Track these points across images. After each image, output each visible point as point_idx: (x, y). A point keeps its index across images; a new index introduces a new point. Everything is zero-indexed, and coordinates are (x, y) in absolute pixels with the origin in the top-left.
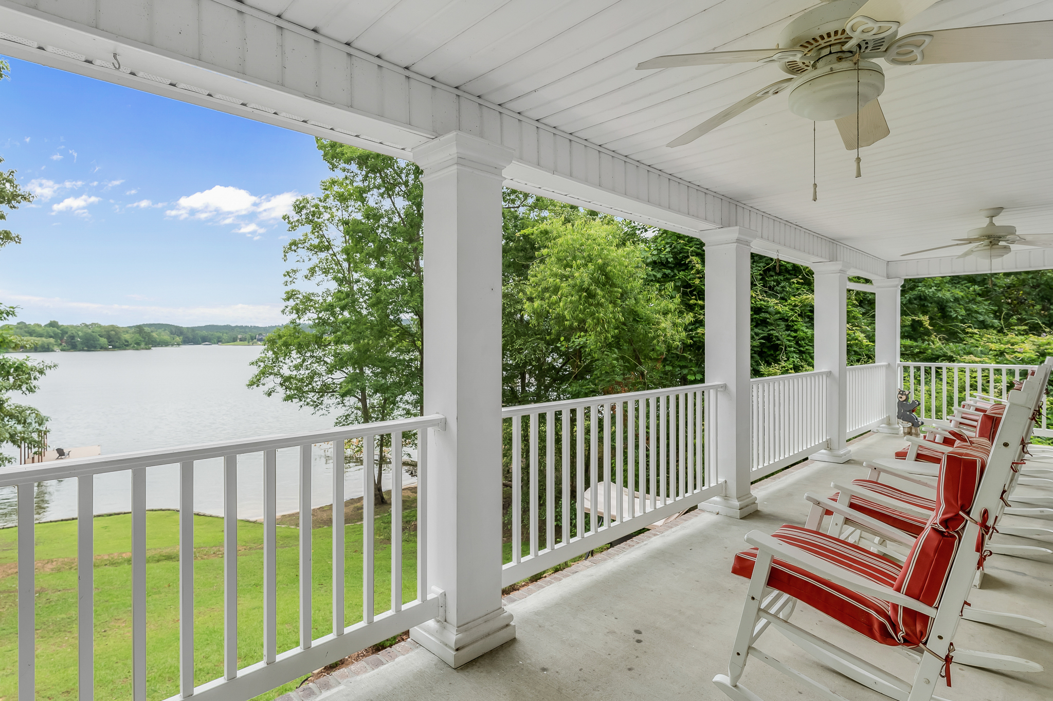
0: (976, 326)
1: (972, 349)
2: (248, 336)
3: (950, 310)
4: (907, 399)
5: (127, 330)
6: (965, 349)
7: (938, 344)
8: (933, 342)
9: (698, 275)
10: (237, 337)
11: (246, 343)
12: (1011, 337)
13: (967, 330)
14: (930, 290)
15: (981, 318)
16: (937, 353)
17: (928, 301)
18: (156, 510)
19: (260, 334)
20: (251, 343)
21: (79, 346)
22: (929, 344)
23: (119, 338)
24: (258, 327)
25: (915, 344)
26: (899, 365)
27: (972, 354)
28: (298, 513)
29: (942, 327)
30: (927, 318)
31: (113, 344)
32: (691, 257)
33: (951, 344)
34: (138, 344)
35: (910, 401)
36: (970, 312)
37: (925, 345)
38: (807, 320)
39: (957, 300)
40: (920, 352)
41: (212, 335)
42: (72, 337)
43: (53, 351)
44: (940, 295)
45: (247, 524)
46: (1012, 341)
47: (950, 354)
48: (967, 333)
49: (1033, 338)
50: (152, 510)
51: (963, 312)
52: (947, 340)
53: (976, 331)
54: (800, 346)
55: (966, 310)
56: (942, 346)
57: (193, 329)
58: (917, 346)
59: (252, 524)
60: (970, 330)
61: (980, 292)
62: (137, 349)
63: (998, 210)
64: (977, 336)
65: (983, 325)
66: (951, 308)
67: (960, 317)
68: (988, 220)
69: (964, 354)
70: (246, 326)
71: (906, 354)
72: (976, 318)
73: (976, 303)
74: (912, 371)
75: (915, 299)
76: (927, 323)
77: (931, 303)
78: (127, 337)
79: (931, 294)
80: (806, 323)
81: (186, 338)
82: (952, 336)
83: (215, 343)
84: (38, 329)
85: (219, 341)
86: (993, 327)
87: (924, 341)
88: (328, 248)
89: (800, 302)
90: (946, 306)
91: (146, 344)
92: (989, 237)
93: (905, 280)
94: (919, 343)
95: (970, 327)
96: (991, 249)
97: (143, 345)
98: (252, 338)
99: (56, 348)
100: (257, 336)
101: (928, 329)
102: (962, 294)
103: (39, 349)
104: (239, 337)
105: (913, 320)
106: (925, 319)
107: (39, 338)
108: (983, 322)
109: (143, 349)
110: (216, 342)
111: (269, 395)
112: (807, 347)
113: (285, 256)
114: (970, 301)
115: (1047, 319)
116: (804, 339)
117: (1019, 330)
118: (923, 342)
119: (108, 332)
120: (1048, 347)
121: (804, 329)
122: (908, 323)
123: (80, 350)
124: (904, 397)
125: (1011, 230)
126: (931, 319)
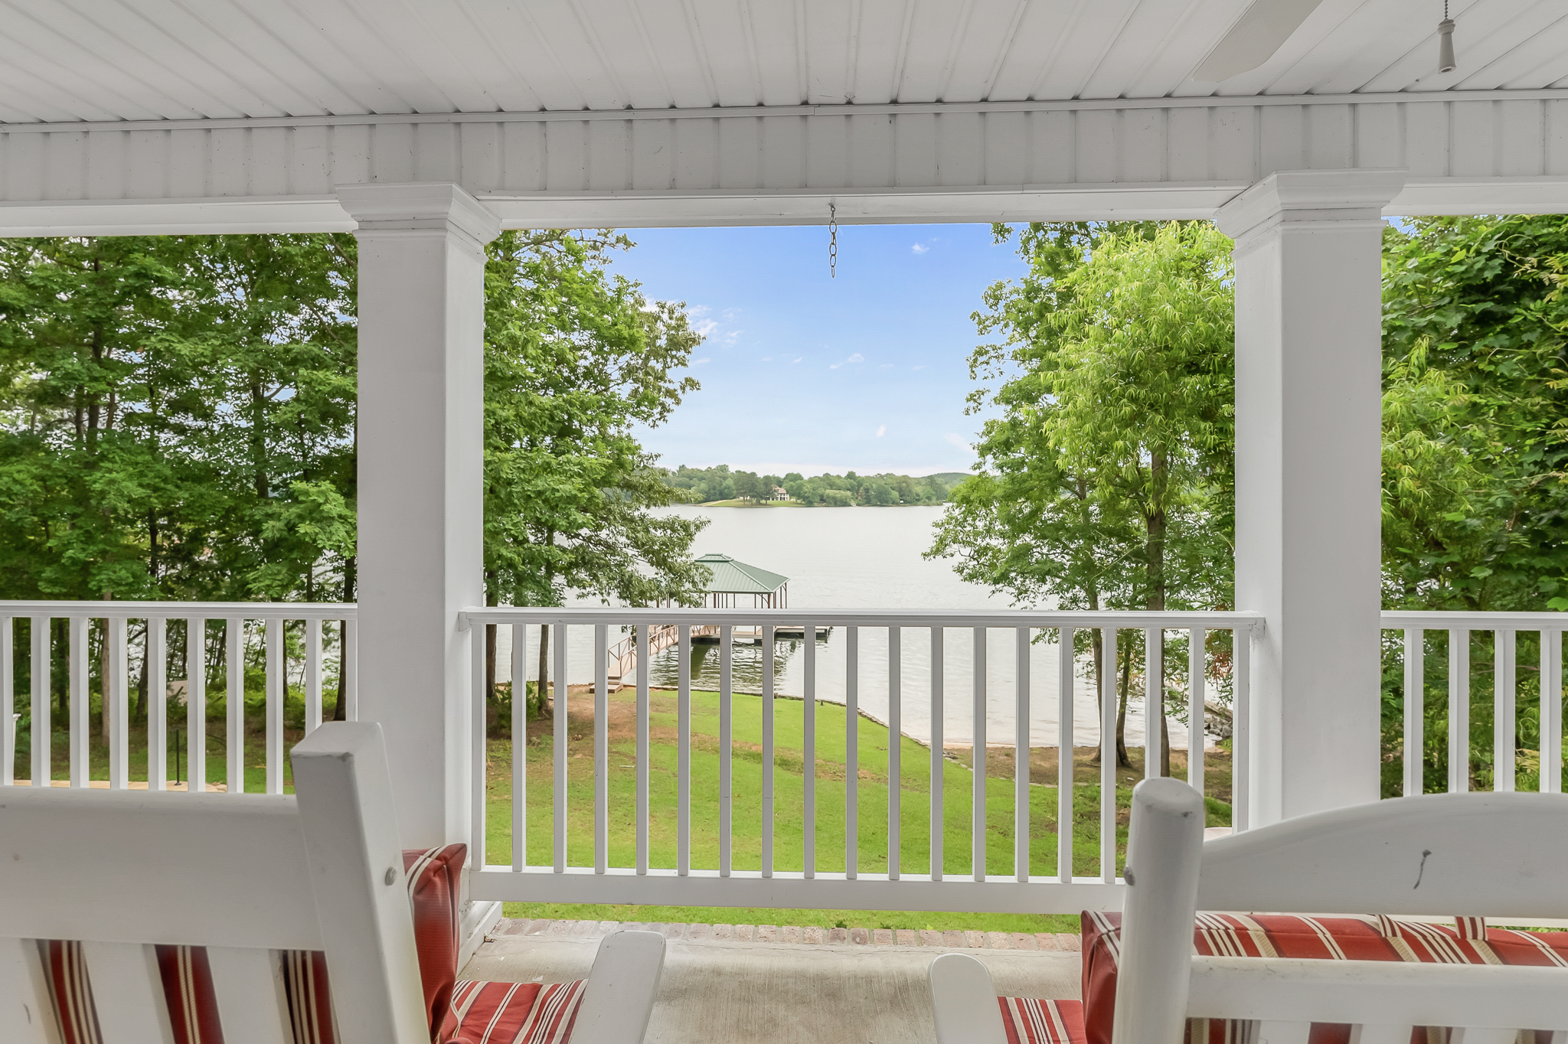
5: (918, 481)
18: (834, 704)
21: (874, 501)
23: (910, 491)
31: (904, 498)
34: (929, 498)
42: (867, 490)
43: (850, 505)
45: (915, 746)
50: (831, 703)
59: (920, 748)
62: (928, 505)
78: (918, 489)
84: (838, 481)
91: (937, 499)
97: (934, 499)
99: (853, 503)
103: (838, 503)
107: (838, 491)
109: (934, 505)
119: (900, 483)
123: (874, 506)
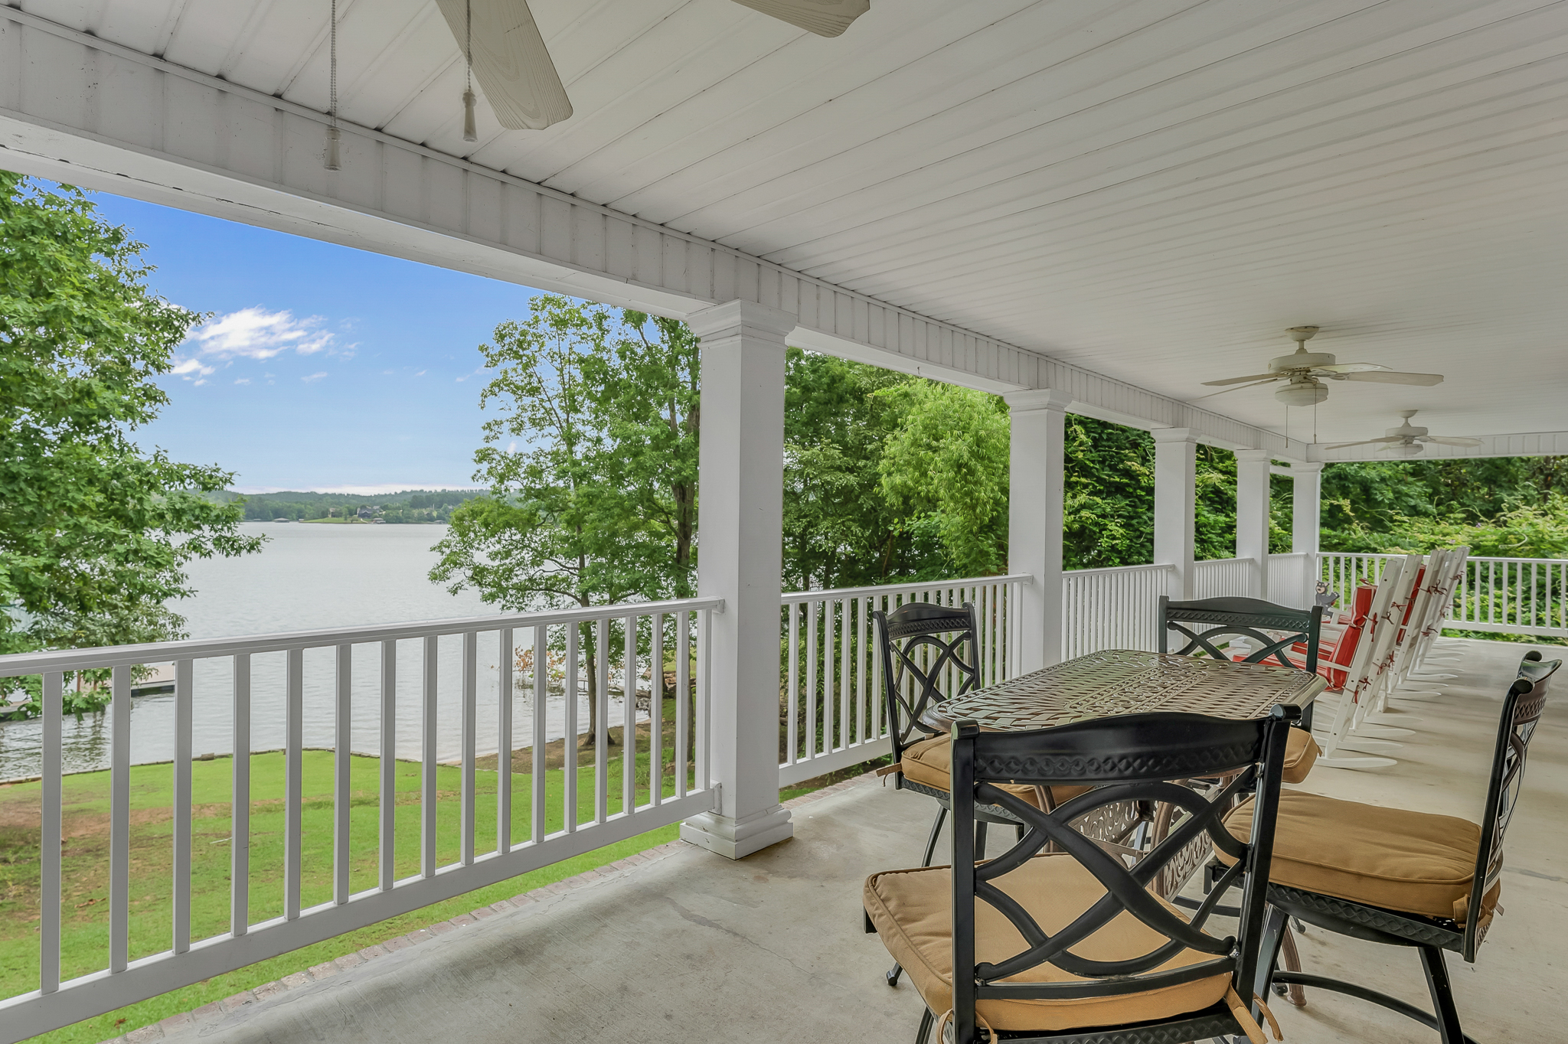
0: (1406, 512)
1: (1400, 540)
2: (344, 510)
3: (1375, 492)
4: (1326, 591)
6: (1390, 540)
7: (1361, 533)
8: (1355, 532)
9: (1081, 448)
10: (328, 510)
11: (342, 519)
12: (1444, 526)
13: (1395, 518)
14: (1352, 468)
15: (1413, 502)
16: (1359, 544)
17: (1349, 481)
19: (363, 507)
20: (349, 520)
22: (1350, 534)
24: (359, 496)
25: (1333, 533)
26: (1318, 555)
27: (1398, 545)
28: (496, 756)
29: (1366, 512)
30: (1347, 502)
32: (1075, 426)
33: (1375, 534)
35: (1329, 594)
36: (1399, 495)
37: (1345, 535)
38: (1208, 503)
39: (1383, 480)
40: (1339, 544)
41: (290, 507)
44: (1363, 473)
46: (1445, 531)
47: (1373, 545)
48: (1396, 521)
49: (1467, 528)
51: (1391, 495)
52: (1371, 529)
53: (1405, 519)
54: (1201, 533)
55: (1394, 492)
56: (1365, 536)
57: (260, 498)
58: (1335, 536)
60: (1398, 518)
61: (1411, 471)
63: (1412, 413)
64: (1407, 524)
65: (1415, 512)
66: (1376, 489)
67: (1387, 501)
68: (1404, 420)
69: (1390, 546)
70: (341, 495)
71: (1326, 545)
72: (1406, 502)
73: (1407, 483)
74: (1331, 563)
75: (1334, 478)
76: (1347, 509)
77: (1353, 483)
79: (1353, 473)
80: (1207, 506)
81: (250, 510)
82: (1378, 524)
83: (293, 520)
85: (300, 516)
86: (1426, 514)
87: (1344, 530)
88: (534, 391)
89: (1202, 481)
90: (1371, 487)
92: (1404, 436)
93: (1326, 464)
94: (1338, 533)
95: (1397, 514)
96: (1406, 447)
98: (351, 513)
100: (358, 510)
101: (1349, 515)
102: (1390, 473)
104: (331, 510)
105: (1331, 504)
106: (1346, 504)
108: (1414, 507)
110: (295, 517)
111: (455, 592)
112: (1210, 535)
113: (483, 401)
114: (1400, 481)
115: (1492, 505)
116: (1205, 526)
117: (1455, 518)
118: (1343, 532)
120: (1484, 538)
121: (1205, 513)
122: (1327, 508)
124: (1323, 589)
125: (1423, 432)
126: (1353, 502)
